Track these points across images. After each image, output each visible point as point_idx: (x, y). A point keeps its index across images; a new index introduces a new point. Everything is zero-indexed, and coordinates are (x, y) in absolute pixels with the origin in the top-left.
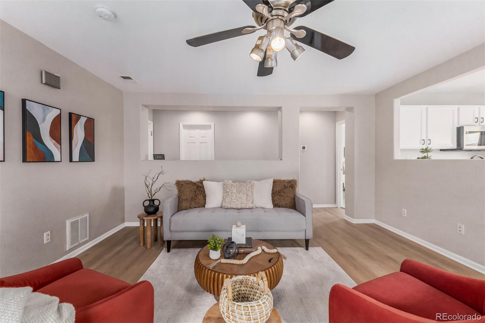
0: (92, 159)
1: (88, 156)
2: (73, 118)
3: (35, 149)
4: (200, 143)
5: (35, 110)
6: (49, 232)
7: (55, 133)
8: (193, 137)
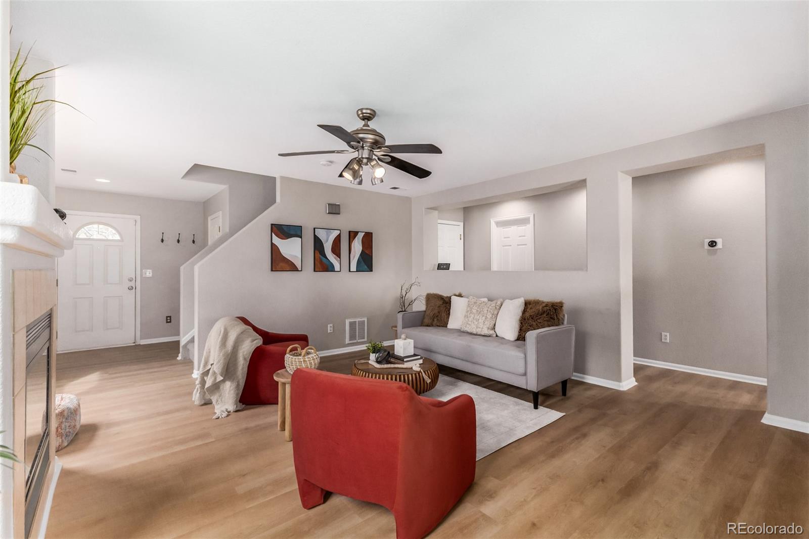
0: (370, 269)
1: (366, 267)
2: (353, 235)
3: (321, 262)
4: (518, 245)
5: (321, 234)
6: (332, 325)
7: (336, 249)
8: (509, 237)
